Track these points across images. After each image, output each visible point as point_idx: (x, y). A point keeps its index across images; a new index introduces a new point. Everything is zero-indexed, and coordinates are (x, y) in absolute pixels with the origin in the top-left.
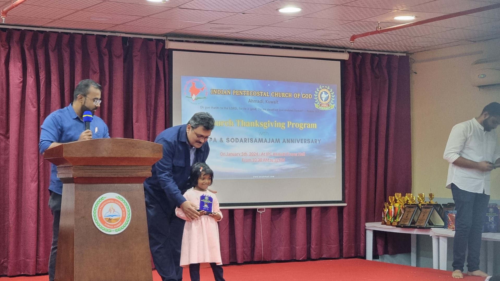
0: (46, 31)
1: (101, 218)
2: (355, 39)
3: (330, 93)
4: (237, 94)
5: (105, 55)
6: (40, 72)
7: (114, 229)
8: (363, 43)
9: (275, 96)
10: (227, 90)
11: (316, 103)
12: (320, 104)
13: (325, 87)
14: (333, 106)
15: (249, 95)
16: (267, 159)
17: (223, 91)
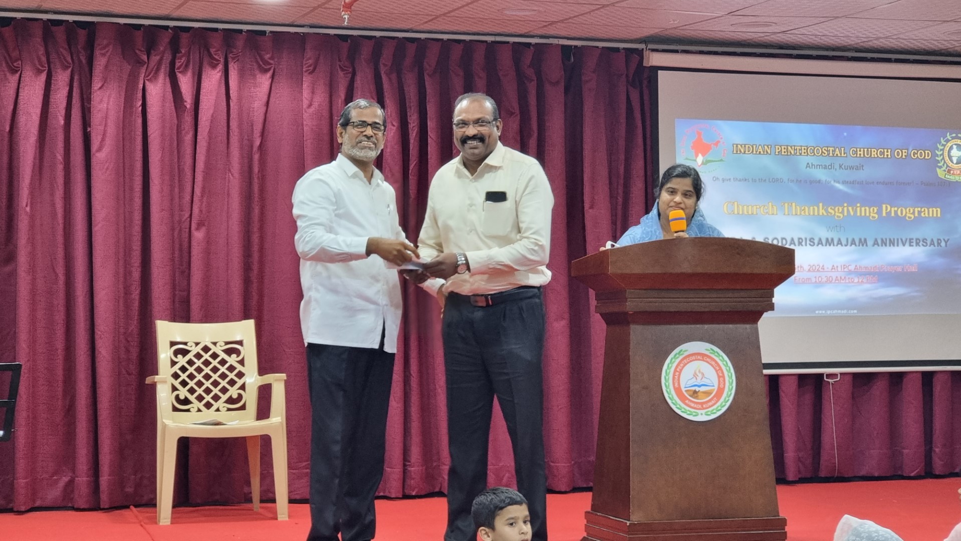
0: (420, 39)
4: (783, 153)
5: (531, 80)
6: (408, 114)
9: (857, 155)
10: (764, 145)
11: (940, 167)
12: (949, 169)
13: (957, 134)
15: (806, 154)
16: (843, 278)
17: (756, 147)
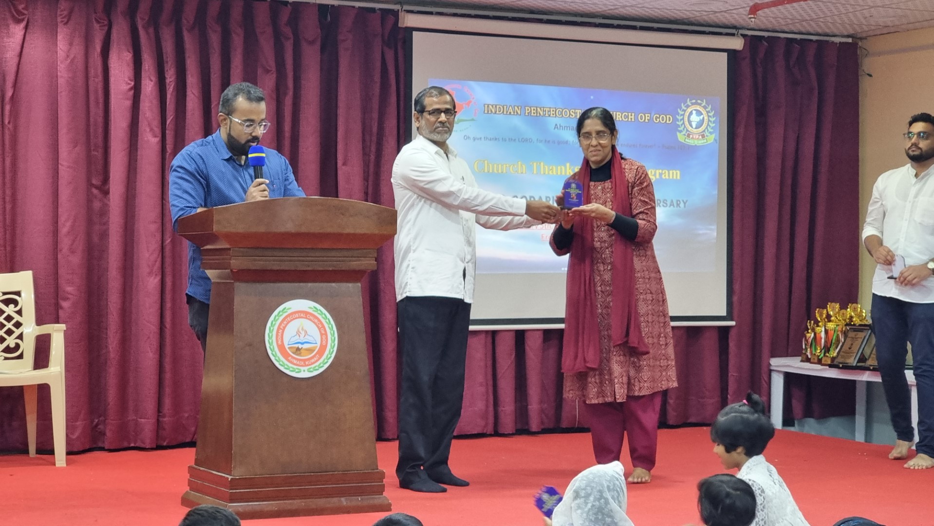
1: (281, 348)
2: (758, 10)
3: (705, 112)
4: (532, 114)
5: (288, 39)
6: (166, 69)
7: (306, 368)
8: (771, 19)
10: (514, 106)
11: (681, 131)
12: (688, 134)
13: (696, 101)
14: (711, 138)
15: (555, 115)
17: (507, 107)
